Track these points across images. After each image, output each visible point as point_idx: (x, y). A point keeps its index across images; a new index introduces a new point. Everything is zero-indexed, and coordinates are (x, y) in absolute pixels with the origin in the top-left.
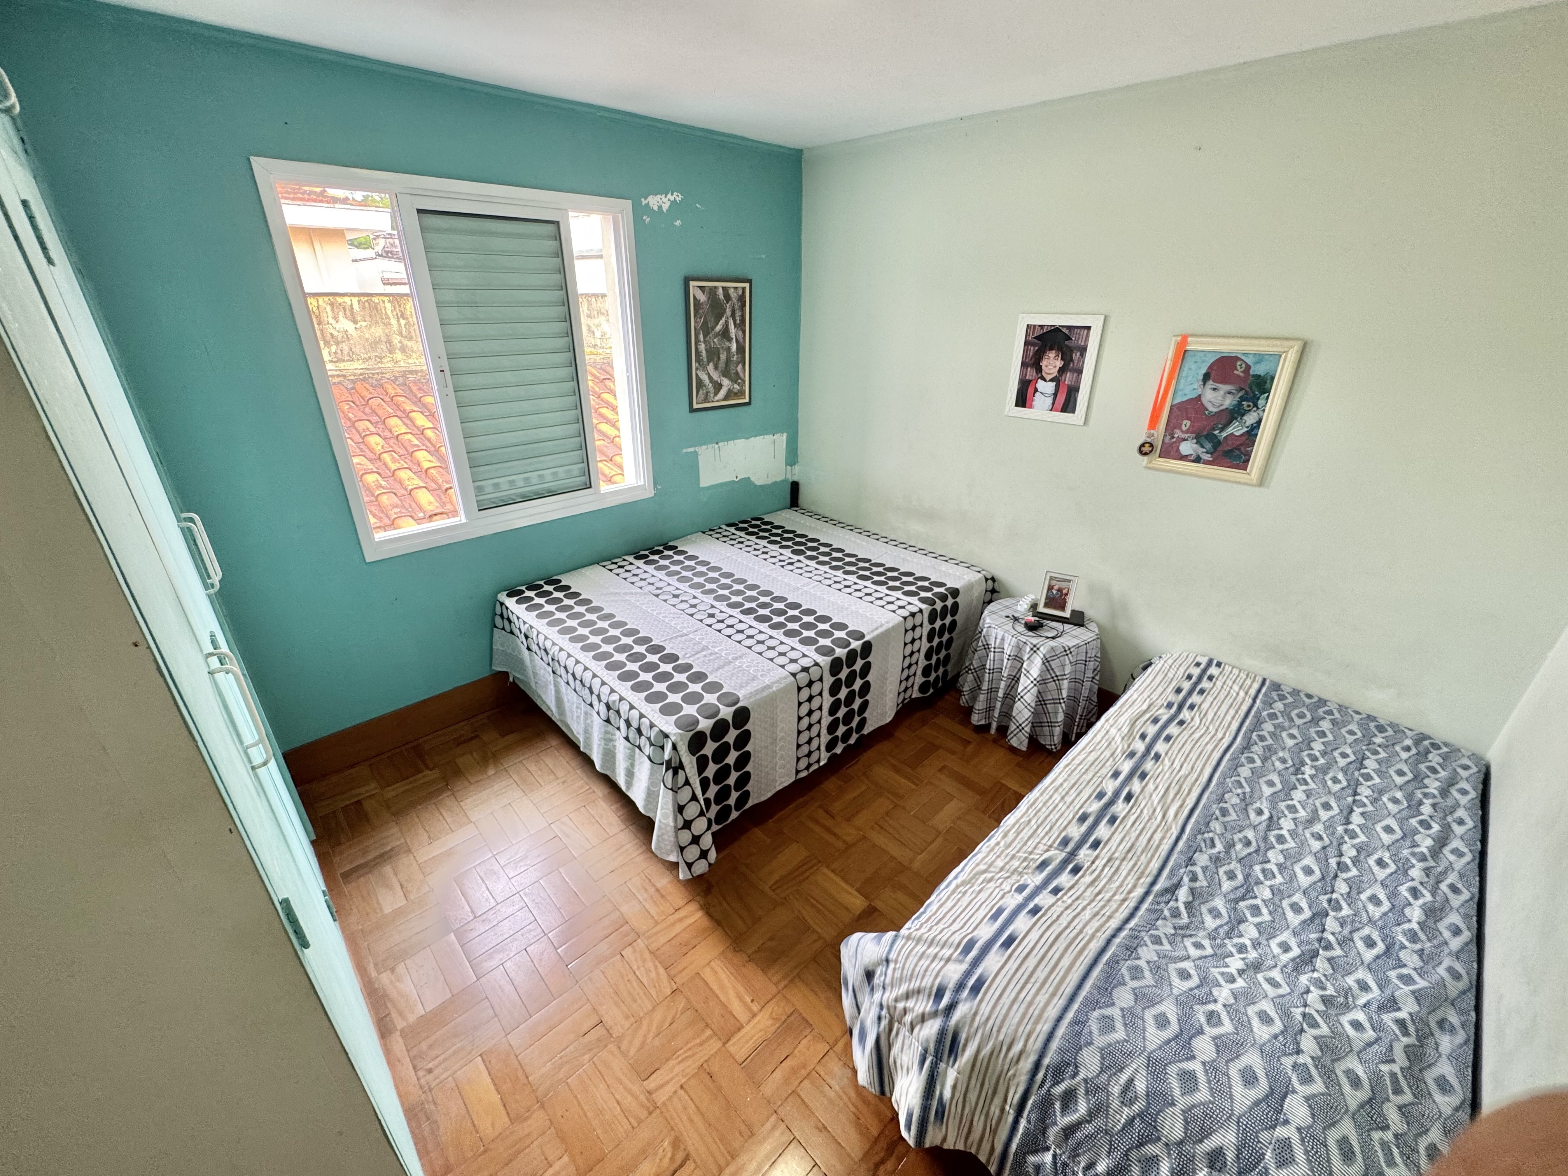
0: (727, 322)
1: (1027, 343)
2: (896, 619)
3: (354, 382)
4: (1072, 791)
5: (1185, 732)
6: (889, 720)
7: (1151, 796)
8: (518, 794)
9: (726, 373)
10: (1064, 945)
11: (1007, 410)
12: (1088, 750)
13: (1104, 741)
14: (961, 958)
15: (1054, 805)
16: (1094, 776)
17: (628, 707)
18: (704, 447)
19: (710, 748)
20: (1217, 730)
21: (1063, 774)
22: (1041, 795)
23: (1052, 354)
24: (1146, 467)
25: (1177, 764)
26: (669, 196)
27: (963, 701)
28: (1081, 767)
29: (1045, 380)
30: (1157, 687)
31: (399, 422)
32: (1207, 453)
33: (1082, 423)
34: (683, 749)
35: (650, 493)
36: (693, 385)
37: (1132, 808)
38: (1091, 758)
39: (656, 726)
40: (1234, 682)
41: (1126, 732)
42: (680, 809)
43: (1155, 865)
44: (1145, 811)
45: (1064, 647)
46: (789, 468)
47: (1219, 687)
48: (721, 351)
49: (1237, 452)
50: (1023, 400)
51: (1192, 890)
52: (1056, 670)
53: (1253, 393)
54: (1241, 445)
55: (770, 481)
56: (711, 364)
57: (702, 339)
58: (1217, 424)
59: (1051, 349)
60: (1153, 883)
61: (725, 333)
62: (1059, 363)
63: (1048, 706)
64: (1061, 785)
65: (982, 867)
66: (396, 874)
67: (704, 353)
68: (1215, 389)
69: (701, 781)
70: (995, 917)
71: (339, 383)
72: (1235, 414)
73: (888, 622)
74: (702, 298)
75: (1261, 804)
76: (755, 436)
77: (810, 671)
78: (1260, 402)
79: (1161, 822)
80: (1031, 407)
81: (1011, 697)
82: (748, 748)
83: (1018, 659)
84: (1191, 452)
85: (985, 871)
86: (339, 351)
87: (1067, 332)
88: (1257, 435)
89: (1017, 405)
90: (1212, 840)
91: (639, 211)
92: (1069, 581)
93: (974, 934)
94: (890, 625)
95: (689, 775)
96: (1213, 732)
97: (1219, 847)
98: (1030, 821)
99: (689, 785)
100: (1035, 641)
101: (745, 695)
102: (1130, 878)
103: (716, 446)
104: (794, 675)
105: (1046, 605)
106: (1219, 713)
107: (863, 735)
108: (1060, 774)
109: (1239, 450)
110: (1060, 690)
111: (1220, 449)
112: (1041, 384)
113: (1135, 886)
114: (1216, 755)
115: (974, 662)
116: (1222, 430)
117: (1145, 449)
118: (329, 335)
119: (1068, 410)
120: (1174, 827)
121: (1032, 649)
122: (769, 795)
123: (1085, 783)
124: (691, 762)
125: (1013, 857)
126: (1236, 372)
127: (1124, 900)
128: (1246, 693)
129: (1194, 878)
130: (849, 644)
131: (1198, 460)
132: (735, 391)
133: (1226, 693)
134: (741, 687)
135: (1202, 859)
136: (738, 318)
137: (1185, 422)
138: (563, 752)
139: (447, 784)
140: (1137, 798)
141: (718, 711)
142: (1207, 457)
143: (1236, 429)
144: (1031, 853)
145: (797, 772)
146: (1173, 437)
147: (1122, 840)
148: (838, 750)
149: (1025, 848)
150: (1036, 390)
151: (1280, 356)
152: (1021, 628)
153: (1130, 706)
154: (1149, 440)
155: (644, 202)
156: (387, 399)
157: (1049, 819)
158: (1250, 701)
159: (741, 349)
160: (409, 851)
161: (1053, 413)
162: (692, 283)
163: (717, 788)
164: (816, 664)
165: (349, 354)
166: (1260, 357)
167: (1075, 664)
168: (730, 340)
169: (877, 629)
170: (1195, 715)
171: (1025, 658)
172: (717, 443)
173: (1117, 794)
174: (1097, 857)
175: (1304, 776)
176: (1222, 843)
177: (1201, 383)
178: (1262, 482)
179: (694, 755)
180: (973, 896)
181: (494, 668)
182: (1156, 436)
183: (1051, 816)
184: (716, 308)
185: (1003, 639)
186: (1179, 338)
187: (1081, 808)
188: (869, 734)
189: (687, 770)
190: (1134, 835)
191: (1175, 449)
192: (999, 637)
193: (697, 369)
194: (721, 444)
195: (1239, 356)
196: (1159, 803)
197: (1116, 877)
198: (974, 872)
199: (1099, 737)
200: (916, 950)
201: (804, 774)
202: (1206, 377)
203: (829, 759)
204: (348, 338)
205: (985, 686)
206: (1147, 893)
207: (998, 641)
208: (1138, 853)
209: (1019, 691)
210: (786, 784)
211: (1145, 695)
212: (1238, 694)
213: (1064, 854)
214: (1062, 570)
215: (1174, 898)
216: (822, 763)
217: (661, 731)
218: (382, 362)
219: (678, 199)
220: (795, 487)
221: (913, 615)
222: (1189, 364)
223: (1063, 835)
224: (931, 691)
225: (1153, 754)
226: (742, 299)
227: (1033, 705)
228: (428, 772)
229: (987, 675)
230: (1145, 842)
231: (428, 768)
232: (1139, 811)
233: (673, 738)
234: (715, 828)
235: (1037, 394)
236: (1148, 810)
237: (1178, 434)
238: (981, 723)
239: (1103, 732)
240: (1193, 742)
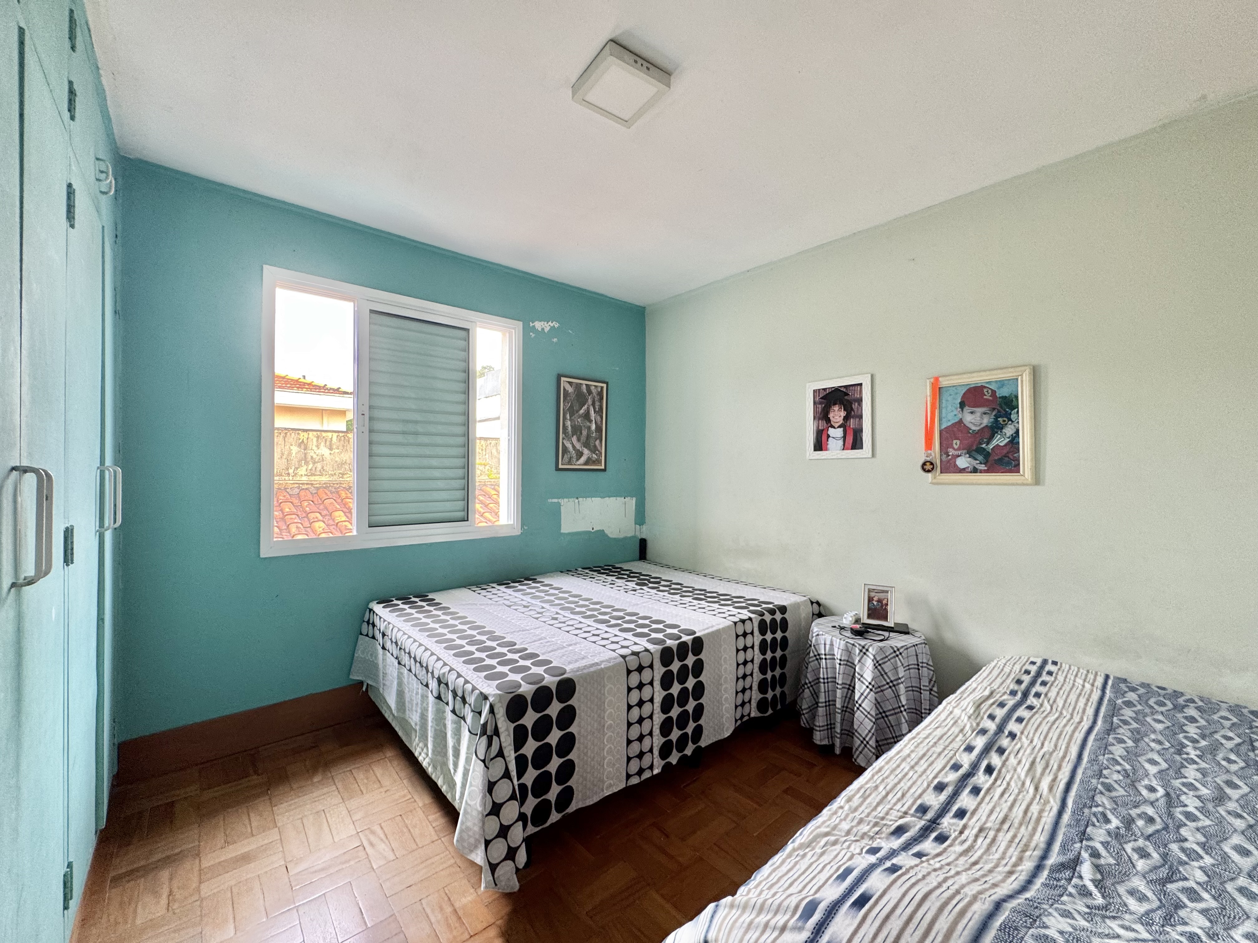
0: (588, 408)
1: (815, 403)
2: (728, 623)
3: (318, 489)
4: (922, 762)
5: (1037, 716)
6: (727, 734)
7: (1015, 770)
8: (337, 800)
9: (586, 445)
10: (938, 904)
11: (808, 454)
12: (933, 726)
13: (949, 719)
14: (800, 924)
15: (903, 773)
16: (944, 749)
17: (456, 675)
18: (566, 500)
19: (530, 718)
20: (1072, 715)
21: (909, 746)
22: (887, 763)
23: (836, 408)
24: (932, 483)
25: (1037, 742)
26: (550, 323)
27: (803, 722)
28: (928, 740)
29: (834, 428)
30: (996, 678)
31: (341, 513)
32: (981, 463)
33: (870, 455)
34: (501, 712)
35: (517, 531)
36: (559, 451)
37: (996, 780)
38: (939, 732)
39: (477, 689)
40: (1076, 676)
41: (971, 712)
42: (491, 786)
43: (1040, 838)
44: (1013, 784)
45: (892, 647)
46: (638, 526)
47: (1062, 680)
48: (583, 428)
49: (1007, 459)
50: (819, 446)
51: (1097, 868)
52: (889, 674)
53: (1005, 410)
54: (1008, 453)
55: (622, 536)
56: (575, 437)
57: (568, 417)
58: (982, 439)
59: (835, 404)
60: (1044, 857)
61: (587, 416)
62: (843, 414)
63: (890, 718)
64: (909, 755)
65: (824, 830)
66: (171, 879)
67: (570, 428)
68: (972, 413)
69: (516, 758)
70: (843, 877)
71: (306, 489)
72: (995, 429)
73: (718, 625)
74: (570, 389)
75: (1150, 780)
76: (609, 497)
77: (640, 655)
78: (1012, 416)
79: (1035, 796)
80: (826, 450)
81: (849, 708)
82: (573, 729)
83: (849, 664)
84: (968, 465)
85: (827, 834)
86: (314, 469)
87: (844, 390)
88: (1018, 443)
89: (815, 450)
90: (1104, 815)
91: (527, 330)
92: (887, 592)
93: (817, 896)
94: (721, 627)
95: (503, 745)
96: (1068, 717)
97: (1115, 822)
98: (876, 787)
99: (503, 757)
100: (863, 642)
101: (570, 669)
102: (1011, 850)
103: (577, 501)
104: (624, 657)
105: (870, 616)
106: (1069, 701)
107: (700, 747)
108: (905, 746)
109: (1008, 457)
110: (897, 696)
111: (991, 459)
112: (831, 431)
113: (1020, 859)
114: (1079, 736)
115: (808, 675)
116: (988, 443)
117: (927, 467)
118: (310, 457)
119: (857, 446)
120: (1051, 800)
121: (861, 651)
122: (596, 799)
123: (935, 756)
124: (507, 730)
125: (861, 821)
126: (985, 397)
127: (1011, 873)
128: (1093, 685)
129: (1095, 854)
130: (680, 637)
131: (975, 470)
132: (594, 459)
133: (1071, 685)
134: (570, 663)
135: (1099, 834)
136: (597, 407)
137: (955, 442)
138: (395, 763)
139: (269, 789)
140: (1000, 772)
141: (543, 679)
142: (983, 467)
143: (1000, 441)
144: (883, 819)
145: (628, 776)
146: (949, 455)
147: (992, 812)
148: (674, 759)
149: (874, 813)
150: (828, 436)
151: (1017, 379)
152: (849, 634)
153: (971, 693)
154: (928, 459)
155: (531, 325)
156: (339, 501)
157: (899, 787)
158: (1099, 692)
159: (599, 429)
160: (198, 855)
161: (845, 451)
162: (563, 379)
163: (536, 773)
164: (647, 650)
165: (320, 471)
166: (1002, 383)
167: (908, 668)
168: (591, 421)
169: (708, 628)
170: (1043, 701)
171: (856, 662)
172: (577, 498)
173: (975, 766)
174: (965, 827)
175: (1190, 756)
176: (1117, 818)
177: (959, 410)
178: (1037, 480)
179: (513, 722)
180: (814, 859)
181: (351, 677)
182: (933, 455)
183: (902, 784)
184: (581, 398)
185: (832, 645)
186: (932, 380)
187: (935, 777)
188: (706, 747)
189: (502, 739)
190: (1005, 807)
191: (953, 464)
192: (828, 643)
193: (563, 439)
194: (580, 499)
195: (984, 385)
196: (1026, 776)
197: (994, 849)
198: (814, 833)
199: (943, 716)
200: (741, 920)
201: (635, 781)
202: (962, 405)
203: (664, 768)
204: (323, 460)
205: (822, 699)
206: (1039, 868)
207: (828, 647)
208: (1016, 825)
209: (856, 699)
210: (616, 790)
211: (985, 684)
212: (1083, 686)
213: (923, 823)
214: (878, 581)
215: (1076, 874)
216: (656, 771)
217: (481, 693)
218: (342, 478)
219: (556, 326)
220: (643, 543)
221: (743, 621)
222: (945, 396)
223: (919, 802)
224: (770, 712)
225: (1006, 733)
226: (600, 394)
227: (873, 713)
228: (255, 777)
229: (822, 685)
230: (1021, 814)
231: (256, 773)
232: (1005, 783)
233: (491, 699)
234: (531, 829)
235: (830, 439)
236: (1016, 782)
237: (951, 452)
238: (823, 743)
239: (946, 713)
240: (1049, 724)
